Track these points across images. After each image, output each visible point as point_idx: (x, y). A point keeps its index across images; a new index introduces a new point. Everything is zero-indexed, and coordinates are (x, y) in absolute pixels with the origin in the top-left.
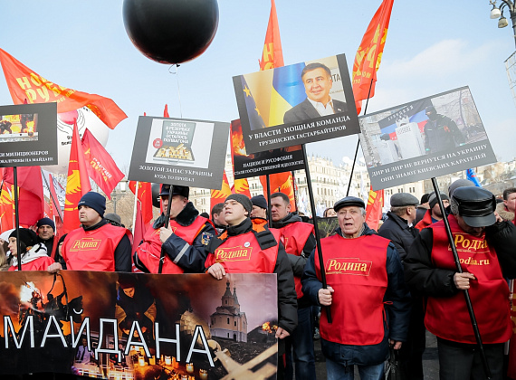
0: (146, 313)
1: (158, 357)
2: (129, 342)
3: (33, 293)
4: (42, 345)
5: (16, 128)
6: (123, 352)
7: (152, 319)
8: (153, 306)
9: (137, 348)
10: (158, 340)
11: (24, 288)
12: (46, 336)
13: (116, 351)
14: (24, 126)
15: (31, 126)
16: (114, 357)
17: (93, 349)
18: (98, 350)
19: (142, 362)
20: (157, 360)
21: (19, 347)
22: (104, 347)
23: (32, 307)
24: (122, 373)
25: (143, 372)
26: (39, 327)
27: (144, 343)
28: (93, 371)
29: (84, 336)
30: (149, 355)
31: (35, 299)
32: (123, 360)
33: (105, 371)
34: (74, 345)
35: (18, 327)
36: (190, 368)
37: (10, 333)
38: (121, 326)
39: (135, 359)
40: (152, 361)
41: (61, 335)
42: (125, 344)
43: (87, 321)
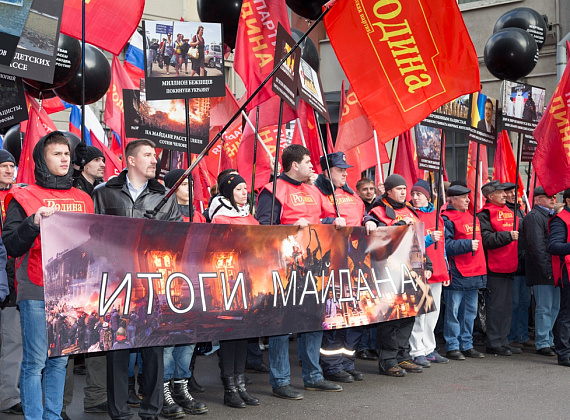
0: (365, 262)
2: (359, 289)
3: (294, 248)
4: (301, 303)
6: (355, 298)
7: (369, 265)
9: (365, 293)
10: (376, 282)
11: (285, 242)
12: (305, 292)
13: (352, 299)
16: (350, 303)
17: (337, 299)
18: (341, 300)
19: (369, 304)
21: (285, 304)
22: (344, 296)
24: (359, 317)
26: (300, 284)
27: (368, 287)
28: (339, 322)
29: (330, 289)
30: (373, 297)
31: (296, 253)
32: (357, 305)
33: (347, 318)
35: (285, 283)
36: (404, 297)
37: (279, 290)
38: (352, 276)
39: (365, 302)
40: (376, 301)
41: (315, 292)
42: (355, 290)
43: (332, 274)
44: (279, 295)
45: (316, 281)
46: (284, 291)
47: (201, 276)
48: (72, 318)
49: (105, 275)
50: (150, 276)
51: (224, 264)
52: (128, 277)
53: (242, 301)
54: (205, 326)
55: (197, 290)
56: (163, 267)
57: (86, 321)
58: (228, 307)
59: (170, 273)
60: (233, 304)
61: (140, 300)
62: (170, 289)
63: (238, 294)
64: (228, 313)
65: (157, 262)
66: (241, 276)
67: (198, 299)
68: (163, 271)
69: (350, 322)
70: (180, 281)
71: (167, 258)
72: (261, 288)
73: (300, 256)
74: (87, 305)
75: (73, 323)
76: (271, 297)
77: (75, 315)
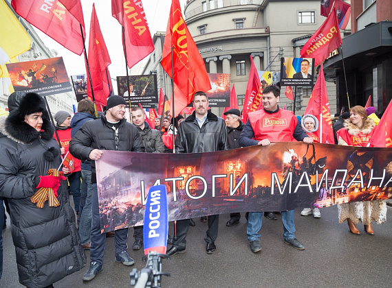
0: (366, 164)
1: (368, 187)
2: (353, 181)
3: (292, 157)
4: (295, 191)
6: (346, 186)
7: (370, 167)
8: (372, 160)
9: (356, 184)
10: (371, 178)
11: (286, 153)
12: (299, 185)
13: (341, 186)
16: (339, 190)
17: (328, 188)
18: (331, 188)
19: (356, 191)
20: (367, 189)
21: (282, 193)
22: (334, 185)
23: (291, 166)
24: (343, 198)
25: (355, 195)
26: (296, 179)
27: (362, 181)
29: (324, 181)
30: (362, 187)
32: (345, 191)
33: (334, 199)
35: (282, 180)
36: (385, 188)
37: (276, 184)
38: (349, 173)
39: (353, 189)
40: (364, 190)
41: (309, 185)
42: (348, 182)
43: (327, 171)
44: (276, 188)
45: (310, 178)
46: (281, 185)
47: (214, 177)
48: (122, 209)
49: (142, 182)
50: (174, 180)
51: (233, 167)
52: (158, 181)
53: (244, 191)
54: (215, 205)
55: (210, 185)
56: (185, 173)
57: (133, 209)
58: (232, 194)
59: (190, 176)
60: (236, 192)
62: (189, 186)
64: (232, 197)
65: (182, 171)
66: (246, 175)
67: (210, 190)
68: (185, 176)
69: (336, 202)
70: (197, 180)
71: (189, 169)
72: (260, 182)
73: (297, 163)
74: (133, 200)
75: (123, 211)
76: (268, 189)
77: (125, 207)
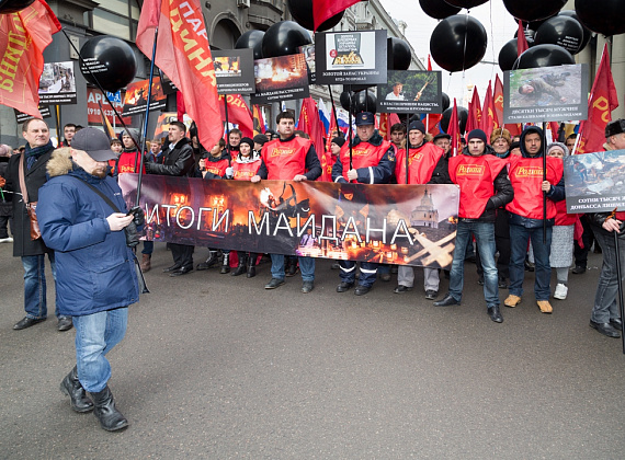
0: (361, 212)
1: (368, 242)
2: (345, 232)
3: (269, 196)
5: (225, 67)
6: (340, 238)
7: (365, 215)
8: (367, 206)
9: (351, 236)
10: (368, 230)
11: (263, 191)
12: (277, 227)
13: (335, 238)
14: (231, 66)
15: (235, 65)
16: (332, 242)
18: (321, 236)
19: (354, 245)
20: (367, 244)
21: (259, 233)
22: (325, 235)
23: (268, 205)
24: (338, 253)
25: (355, 252)
26: (273, 221)
27: (357, 233)
28: (315, 252)
30: (360, 241)
31: (270, 201)
32: (340, 244)
33: (326, 251)
34: (299, 235)
35: (259, 219)
36: (394, 247)
37: (252, 223)
38: (339, 221)
39: (349, 244)
40: (363, 245)
41: (288, 228)
42: (341, 233)
43: (313, 216)
44: (253, 227)
45: (289, 221)
46: (258, 224)
47: (200, 209)
49: (146, 204)
50: (169, 207)
51: (218, 202)
52: (157, 206)
53: (225, 227)
54: (200, 238)
55: (197, 217)
56: (179, 202)
58: (214, 229)
59: (182, 205)
60: (218, 228)
61: (163, 218)
62: (179, 215)
63: (223, 223)
64: (214, 233)
65: (177, 199)
66: (227, 212)
67: (196, 222)
68: (178, 205)
70: (187, 210)
71: (183, 198)
72: (239, 220)
73: (273, 203)
76: (246, 228)
